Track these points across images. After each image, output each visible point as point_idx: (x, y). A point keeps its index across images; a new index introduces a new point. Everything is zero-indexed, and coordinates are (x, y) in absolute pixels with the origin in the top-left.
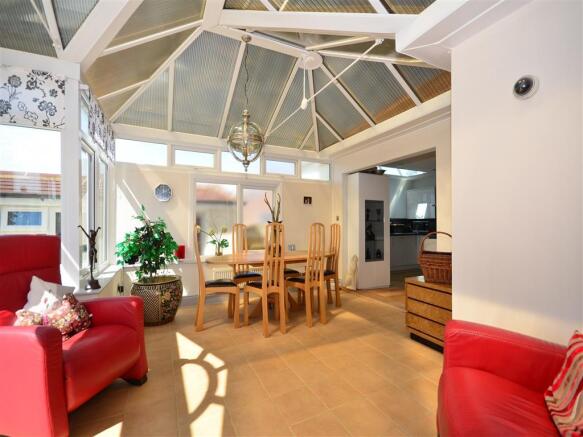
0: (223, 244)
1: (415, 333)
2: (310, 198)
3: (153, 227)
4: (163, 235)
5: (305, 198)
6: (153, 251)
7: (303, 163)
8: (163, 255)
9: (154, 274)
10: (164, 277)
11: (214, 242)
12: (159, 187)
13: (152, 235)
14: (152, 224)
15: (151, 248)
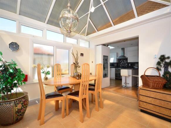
0: (48, 73)
1: (142, 109)
2: (83, 54)
3: (9, 65)
4: (16, 70)
5: (81, 54)
6: (9, 80)
7: (80, 40)
8: (16, 82)
9: (9, 93)
10: (16, 94)
11: (43, 72)
12: (11, 43)
13: (8, 70)
14: (7, 64)
15: (7, 78)
